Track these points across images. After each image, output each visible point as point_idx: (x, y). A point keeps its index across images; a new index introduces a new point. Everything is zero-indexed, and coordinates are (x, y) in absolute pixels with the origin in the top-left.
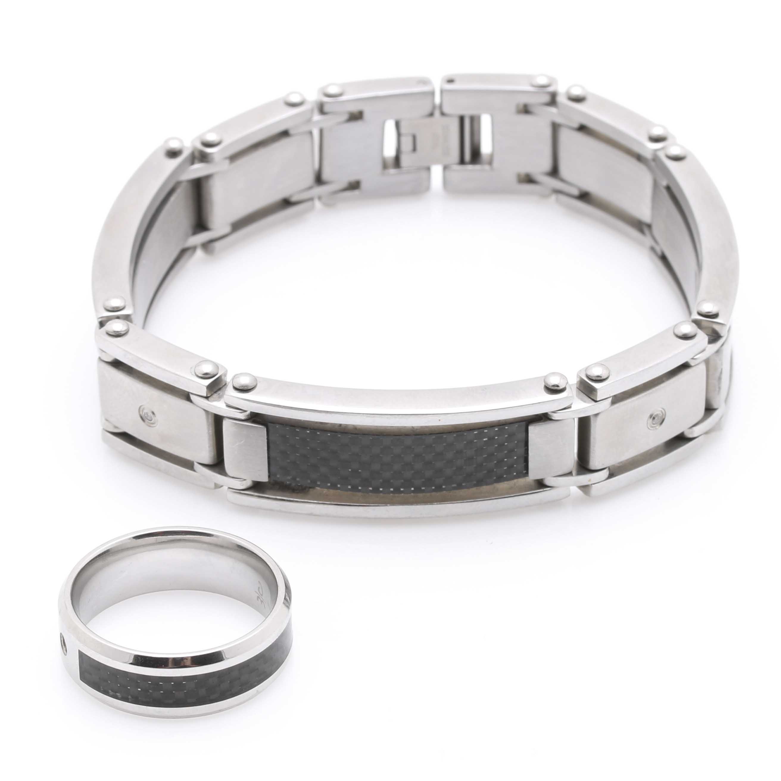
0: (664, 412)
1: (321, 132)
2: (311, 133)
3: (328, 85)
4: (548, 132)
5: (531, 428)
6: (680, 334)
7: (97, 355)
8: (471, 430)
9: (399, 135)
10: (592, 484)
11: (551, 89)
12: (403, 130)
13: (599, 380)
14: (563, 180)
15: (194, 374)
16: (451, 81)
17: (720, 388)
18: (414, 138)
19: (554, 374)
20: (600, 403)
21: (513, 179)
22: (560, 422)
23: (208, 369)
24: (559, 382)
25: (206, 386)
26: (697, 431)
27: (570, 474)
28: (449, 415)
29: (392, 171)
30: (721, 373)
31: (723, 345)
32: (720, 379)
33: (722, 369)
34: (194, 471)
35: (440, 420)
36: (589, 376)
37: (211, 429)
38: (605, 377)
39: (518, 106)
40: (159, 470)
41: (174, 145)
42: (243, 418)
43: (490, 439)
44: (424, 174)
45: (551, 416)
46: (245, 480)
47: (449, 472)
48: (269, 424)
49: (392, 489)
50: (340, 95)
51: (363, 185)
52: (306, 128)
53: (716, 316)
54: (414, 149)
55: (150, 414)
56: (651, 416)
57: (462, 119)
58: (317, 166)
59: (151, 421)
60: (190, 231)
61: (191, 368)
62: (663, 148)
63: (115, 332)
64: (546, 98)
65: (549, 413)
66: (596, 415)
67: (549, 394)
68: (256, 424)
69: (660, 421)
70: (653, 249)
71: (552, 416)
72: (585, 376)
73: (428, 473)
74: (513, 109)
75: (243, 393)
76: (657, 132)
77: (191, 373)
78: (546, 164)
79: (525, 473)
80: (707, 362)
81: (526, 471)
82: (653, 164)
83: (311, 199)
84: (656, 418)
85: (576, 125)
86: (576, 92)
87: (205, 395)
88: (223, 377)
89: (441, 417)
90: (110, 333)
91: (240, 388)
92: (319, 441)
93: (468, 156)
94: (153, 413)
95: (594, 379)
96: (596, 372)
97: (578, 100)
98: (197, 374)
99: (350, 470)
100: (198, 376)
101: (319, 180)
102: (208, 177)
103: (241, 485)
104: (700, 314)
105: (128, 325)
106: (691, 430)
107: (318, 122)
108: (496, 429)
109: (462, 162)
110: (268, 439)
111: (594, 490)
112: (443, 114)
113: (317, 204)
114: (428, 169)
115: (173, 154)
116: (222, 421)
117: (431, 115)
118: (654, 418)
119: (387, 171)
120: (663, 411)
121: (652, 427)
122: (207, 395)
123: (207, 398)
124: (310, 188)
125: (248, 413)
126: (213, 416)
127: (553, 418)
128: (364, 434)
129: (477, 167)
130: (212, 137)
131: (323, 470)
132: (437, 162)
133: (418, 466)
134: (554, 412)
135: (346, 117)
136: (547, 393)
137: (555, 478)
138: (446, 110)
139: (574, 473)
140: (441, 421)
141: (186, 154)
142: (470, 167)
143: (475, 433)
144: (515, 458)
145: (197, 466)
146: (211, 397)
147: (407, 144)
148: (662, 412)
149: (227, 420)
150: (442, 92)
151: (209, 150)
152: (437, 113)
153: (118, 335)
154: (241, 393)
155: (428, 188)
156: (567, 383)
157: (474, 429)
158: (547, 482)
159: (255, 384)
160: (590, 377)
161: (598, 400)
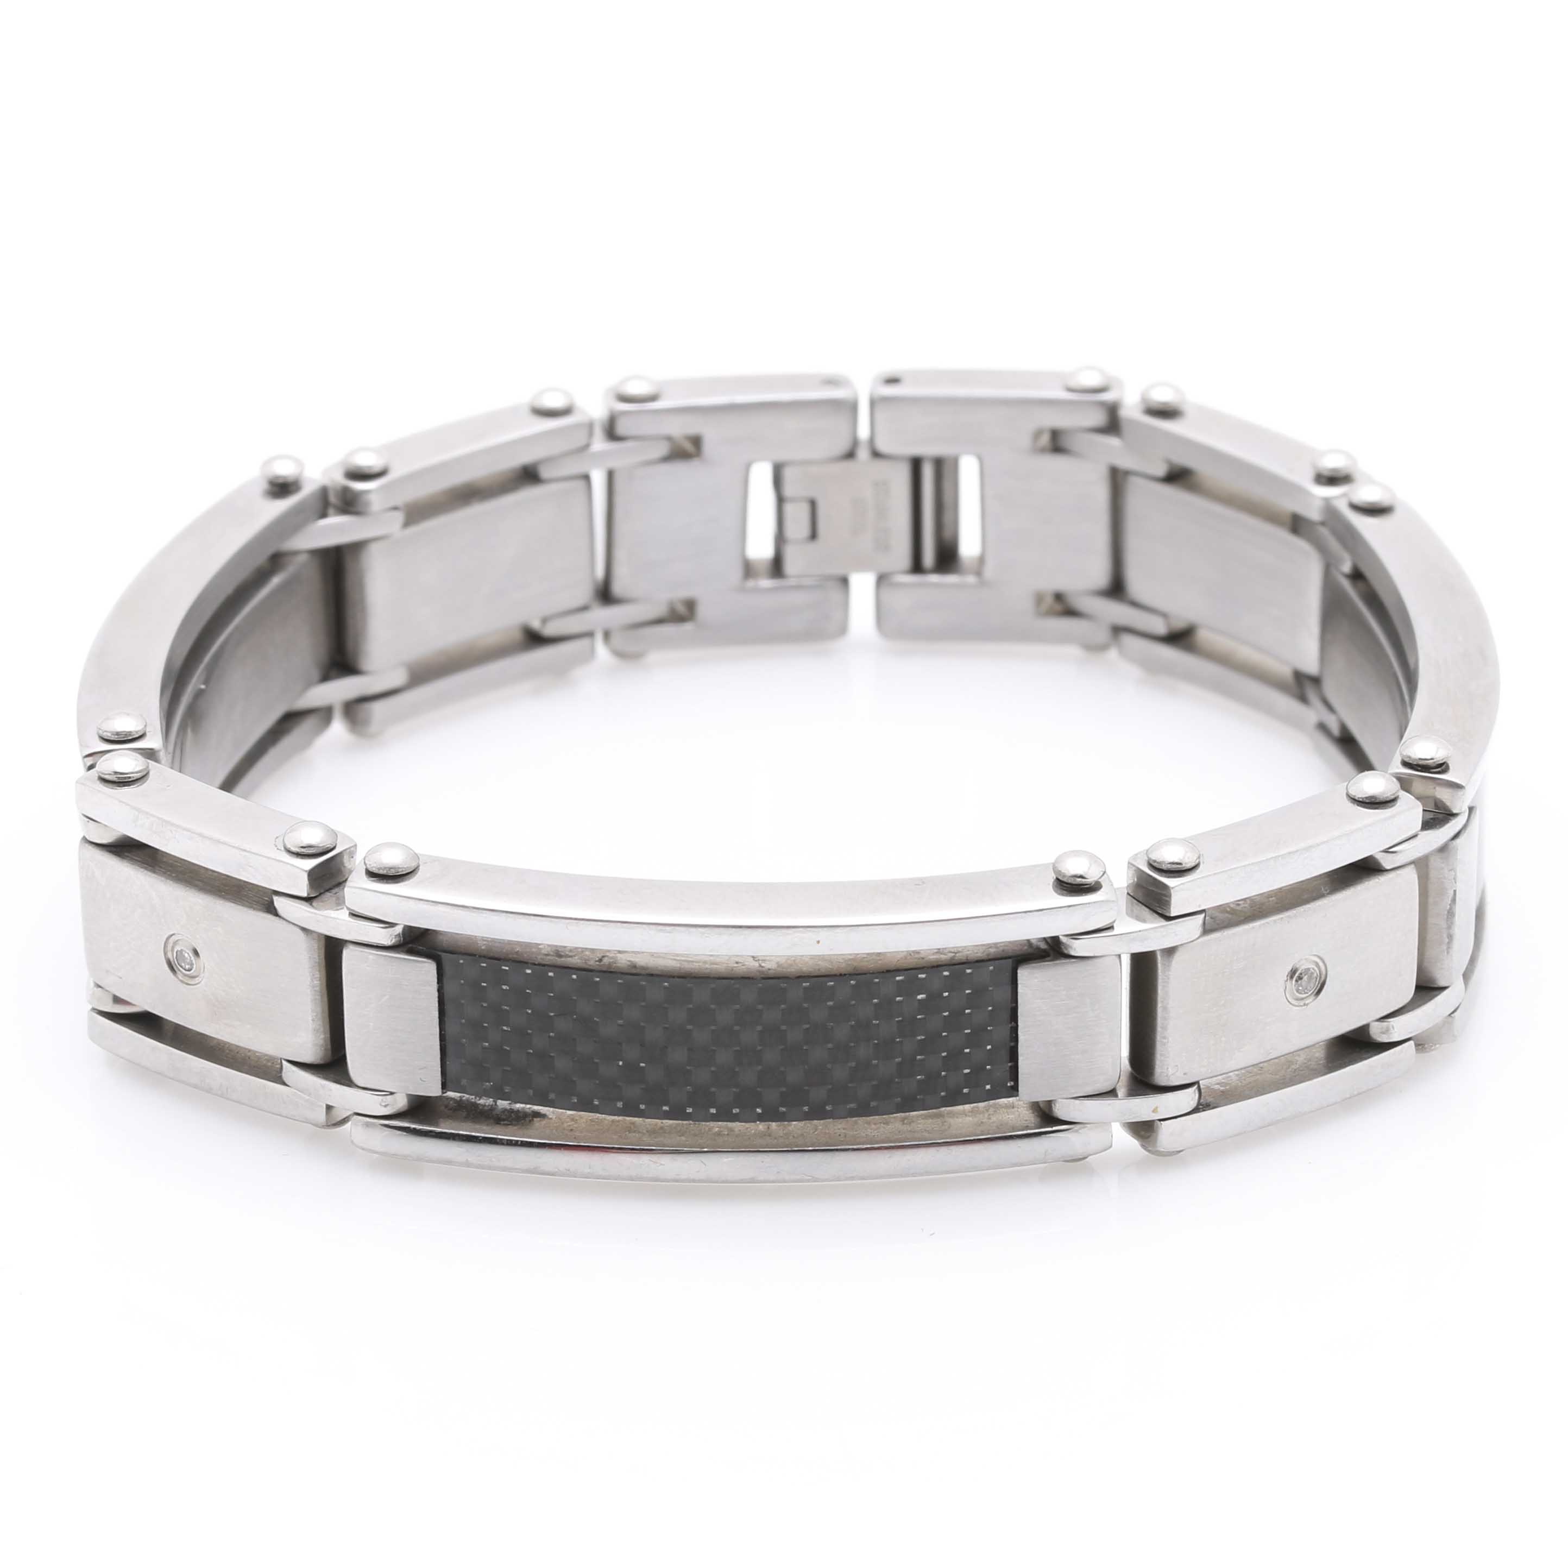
0: (1324, 972)
1: (611, 476)
2: (586, 478)
3: (627, 379)
4: (1101, 494)
5: (1024, 974)
6: (1359, 795)
7: (78, 830)
8: (888, 971)
9: (781, 500)
10: (1160, 1120)
11: (1107, 397)
12: (789, 490)
13: (1178, 871)
14: (1135, 604)
15: (283, 849)
16: (893, 381)
17: (1450, 937)
18: (813, 504)
19: (1076, 853)
20: (1177, 922)
21: (1027, 604)
22: (1090, 962)
23: (314, 837)
24: (1086, 870)
25: (306, 871)
26: (1399, 1028)
27: (1112, 1093)
28: (838, 930)
29: (766, 583)
30: (1454, 900)
31: (1456, 836)
32: (1451, 914)
33: (1455, 891)
34: (284, 1084)
35: (818, 942)
36: (1155, 861)
37: (317, 975)
38: (1189, 866)
39: (1038, 434)
40: (209, 1091)
41: (285, 470)
42: (387, 942)
43: (930, 997)
44: (835, 594)
45: (1067, 946)
46: (392, 1093)
47: (840, 1073)
48: (443, 955)
49: (713, 1111)
50: (653, 398)
51: (702, 611)
52: (573, 467)
53: (1442, 767)
54: (814, 535)
55: (189, 955)
56: (1293, 972)
57: (916, 464)
58: (600, 572)
59: (189, 970)
60: (315, 674)
61: (277, 838)
62: (1344, 495)
63: (116, 773)
64: (1098, 418)
65: (1063, 939)
66: (1170, 952)
67: (1063, 895)
68: (415, 956)
69: (1314, 986)
70: (1322, 727)
71: (1071, 947)
72: (1146, 864)
73: (794, 1076)
74: (1025, 441)
75: (387, 883)
76: (1331, 463)
77: (276, 846)
78: (1100, 575)
79: (1012, 1087)
80: (1422, 865)
81: (1012, 1083)
82: (1324, 532)
83: (590, 634)
84: (1305, 978)
85: (1161, 470)
86: (1162, 396)
87: (305, 895)
88: (346, 858)
89: (823, 934)
90: (107, 777)
91: (381, 872)
92: (552, 993)
93: (929, 557)
94: (196, 953)
95: (1164, 867)
96: (1170, 855)
97: (1166, 412)
98: (289, 846)
99: (621, 1063)
100: (289, 852)
101: (605, 595)
102: (357, 548)
103: (381, 1105)
104: (1406, 764)
105: (148, 763)
106: (1384, 1024)
107: (602, 455)
108: (946, 973)
109: (917, 567)
110: (440, 990)
111: (1167, 1135)
112: (876, 454)
113: (602, 651)
114: (844, 581)
115: (281, 488)
116: (341, 952)
117: (850, 455)
118: (1300, 978)
119: (751, 583)
120: (1321, 964)
121: (1297, 999)
122: (308, 894)
123: (308, 900)
124: (584, 608)
125: (399, 929)
126: (323, 942)
127: (1073, 953)
128: (652, 975)
129: (950, 579)
130: (367, 461)
131: (562, 1064)
132: (862, 567)
133: (771, 1056)
134: (1075, 936)
135: (662, 449)
136: (1059, 894)
137: (1077, 1102)
138: (883, 446)
139: (1121, 1092)
140: (821, 942)
141: (307, 490)
142: (934, 578)
143: (898, 978)
144: (989, 1047)
145: (290, 1072)
146: (319, 898)
147: (797, 525)
148: (1317, 964)
149: (351, 947)
150: (873, 403)
151: (359, 486)
152: (863, 454)
153: (122, 782)
154: (383, 883)
155: (843, 630)
156: (1104, 873)
157: (898, 971)
158: (1060, 1111)
159: (414, 865)
160: (1155, 864)
161: (1172, 915)
